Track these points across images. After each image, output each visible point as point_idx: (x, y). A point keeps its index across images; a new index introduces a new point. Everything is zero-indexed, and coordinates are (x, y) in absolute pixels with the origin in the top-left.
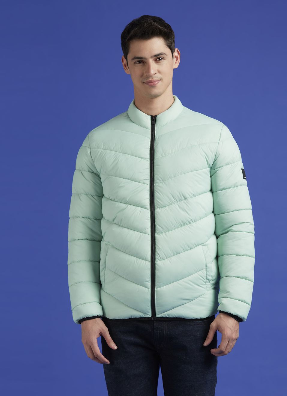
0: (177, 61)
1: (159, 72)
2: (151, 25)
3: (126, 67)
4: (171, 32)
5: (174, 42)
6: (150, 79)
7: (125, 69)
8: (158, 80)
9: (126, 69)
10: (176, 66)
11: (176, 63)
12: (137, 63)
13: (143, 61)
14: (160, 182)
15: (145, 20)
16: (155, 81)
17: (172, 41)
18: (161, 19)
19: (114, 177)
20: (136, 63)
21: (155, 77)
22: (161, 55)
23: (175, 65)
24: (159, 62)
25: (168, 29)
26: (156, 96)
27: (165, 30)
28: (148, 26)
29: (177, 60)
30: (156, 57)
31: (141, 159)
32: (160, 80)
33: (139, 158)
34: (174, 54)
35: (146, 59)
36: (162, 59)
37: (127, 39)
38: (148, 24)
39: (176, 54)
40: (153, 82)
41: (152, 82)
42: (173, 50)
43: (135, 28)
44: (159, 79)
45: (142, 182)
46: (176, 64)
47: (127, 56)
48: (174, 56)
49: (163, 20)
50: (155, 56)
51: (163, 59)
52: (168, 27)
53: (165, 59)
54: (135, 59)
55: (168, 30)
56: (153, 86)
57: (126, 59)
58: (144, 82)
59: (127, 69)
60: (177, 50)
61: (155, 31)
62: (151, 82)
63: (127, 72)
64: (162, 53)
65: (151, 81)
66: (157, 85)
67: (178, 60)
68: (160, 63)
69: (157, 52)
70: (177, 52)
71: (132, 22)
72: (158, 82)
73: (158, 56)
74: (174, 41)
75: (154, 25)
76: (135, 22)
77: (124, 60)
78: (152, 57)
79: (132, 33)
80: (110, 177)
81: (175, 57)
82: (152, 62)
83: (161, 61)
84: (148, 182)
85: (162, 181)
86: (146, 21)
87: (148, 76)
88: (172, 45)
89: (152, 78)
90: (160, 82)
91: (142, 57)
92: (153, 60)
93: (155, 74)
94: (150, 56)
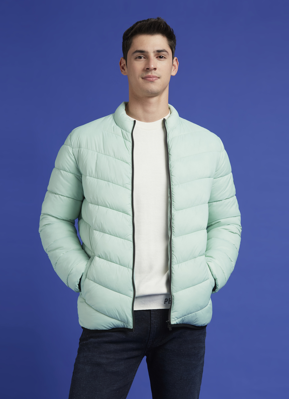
1: (159, 69)
6: (150, 74)
7: (122, 71)
10: (174, 73)
11: (174, 70)
16: (154, 78)
20: (136, 58)
21: (155, 73)
22: (164, 51)
24: (160, 60)
26: (153, 94)
30: (157, 53)
35: (147, 52)
36: (163, 58)
41: (151, 77)
44: (158, 76)
50: (159, 51)
53: (166, 58)
54: (137, 52)
56: (152, 82)
59: (125, 70)
60: (176, 59)
63: (125, 72)
67: (176, 69)
70: (176, 62)
72: (157, 78)
77: (122, 62)
81: (174, 65)
84: (130, 187)
89: (152, 73)
90: (159, 80)
91: (144, 50)
92: (155, 56)
93: (155, 69)
94: (152, 51)
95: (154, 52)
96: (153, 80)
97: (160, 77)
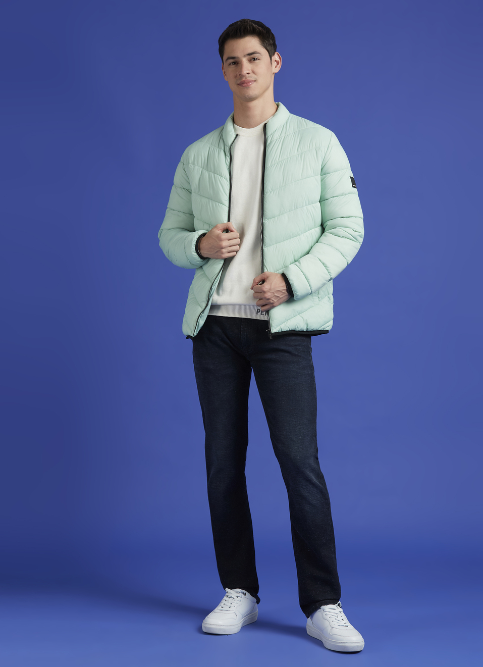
1: (253, 72)
6: (244, 79)
8: (252, 81)
10: (276, 70)
11: (276, 67)
12: (232, 64)
16: (250, 82)
20: (230, 64)
21: (249, 77)
22: (255, 54)
23: (274, 69)
24: (253, 62)
26: (252, 99)
29: (277, 64)
30: (249, 56)
34: (273, 58)
36: (257, 59)
39: (275, 58)
41: (246, 82)
44: (254, 80)
47: (223, 57)
48: (273, 60)
50: (249, 54)
51: (259, 60)
53: (261, 60)
54: (230, 59)
56: (248, 87)
58: (238, 84)
60: (277, 54)
64: (257, 52)
65: (244, 81)
66: (252, 86)
67: (279, 64)
68: (254, 64)
69: (250, 51)
70: (277, 57)
73: (252, 55)
78: (245, 56)
81: (275, 61)
82: (245, 61)
83: (256, 61)
87: (241, 76)
89: (246, 78)
90: (255, 83)
91: (236, 57)
92: (247, 59)
93: (249, 74)
96: (248, 85)
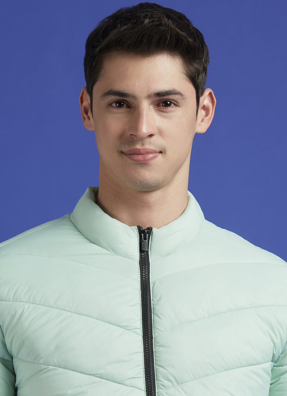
0: (207, 118)
1: (161, 133)
2: (160, 25)
3: (86, 113)
4: (202, 47)
5: (206, 73)
6: (138, 146)
7: (85, 119)
8: (155, 152)
9: (87, 119)
10: (203, 127)
11: (202, 121)
12: (114, 105)
13: (127, 101)
14: (171, 384)
15: (148, 11)
16: (148, 153)
17: (201, 68)
18: (185, 16)
19: (60, 370)
20: (110, 105)
21: (150, 143)
22: (172, 94)
23: (200, 125)
24: (165, 110)
25: (197, 40)
27: (190, 40)
28: (152, 26)
29: (207, 115)
30: (158, 98)
31: (122, 330)
32: (161, 152)
33: (119, 326)
34: (201, 99)
35: (134, 97)
36: (172, 105)
37: (98, 49)
38: (152, 22)
39: (205, 100)
40: (142, 154)
41: (142, 152)
42: (200, 90)
43: (121, 26)
44: (158, 150)
45: (127, 382)
46: (202, 123)
47: (92, 88)
48: (201, 105)
49: (188, 20)
50: (159, 94)
51: (175, 105)
52: (197, 35)
53: (180, 105)
54: (111, 94)
55: (195, 41)
56: (144, 163)
57: (91, 93)
58: (122, 152)
59: (89, 118)
60: (210, 94)
61: (167, 38)
62: (138, 153)
63: (90, 124)
64: (175, 90)
65: (139, 150)
66: (152, 162)
67: (210, 115)
68: (166, 114)
69: (163, 86)
70: (210, 99)
71: (118, 12)
72: (155, 154)
73: (164, 95)
74: (205, 69)
75: (165, 24)
76: (123, 13)
77: (84, 97)
79: (112, 35)
80: (51, 370)
81: (204, 108)
83: (169, 109)
84: (142, 383)
85: (175, 383)
86: (149, 14)
87: (135, 137)
88: (200, 77)
89: (143, 144)
90: (160, 157)
91: (126, 92)
92: (151, 104)
93: (151, 136)
94: (145, 94)
95: (149, 97)
96: (145, 160)
97: (162, 150)
